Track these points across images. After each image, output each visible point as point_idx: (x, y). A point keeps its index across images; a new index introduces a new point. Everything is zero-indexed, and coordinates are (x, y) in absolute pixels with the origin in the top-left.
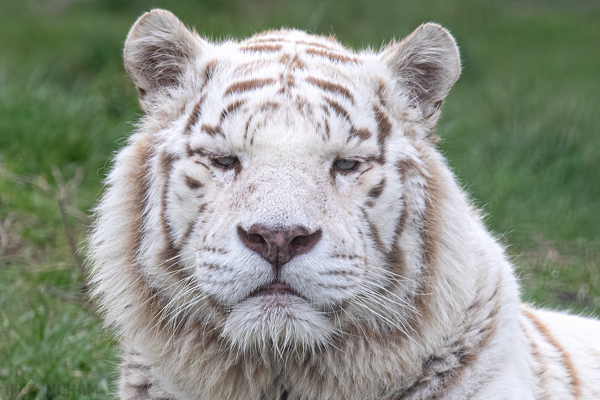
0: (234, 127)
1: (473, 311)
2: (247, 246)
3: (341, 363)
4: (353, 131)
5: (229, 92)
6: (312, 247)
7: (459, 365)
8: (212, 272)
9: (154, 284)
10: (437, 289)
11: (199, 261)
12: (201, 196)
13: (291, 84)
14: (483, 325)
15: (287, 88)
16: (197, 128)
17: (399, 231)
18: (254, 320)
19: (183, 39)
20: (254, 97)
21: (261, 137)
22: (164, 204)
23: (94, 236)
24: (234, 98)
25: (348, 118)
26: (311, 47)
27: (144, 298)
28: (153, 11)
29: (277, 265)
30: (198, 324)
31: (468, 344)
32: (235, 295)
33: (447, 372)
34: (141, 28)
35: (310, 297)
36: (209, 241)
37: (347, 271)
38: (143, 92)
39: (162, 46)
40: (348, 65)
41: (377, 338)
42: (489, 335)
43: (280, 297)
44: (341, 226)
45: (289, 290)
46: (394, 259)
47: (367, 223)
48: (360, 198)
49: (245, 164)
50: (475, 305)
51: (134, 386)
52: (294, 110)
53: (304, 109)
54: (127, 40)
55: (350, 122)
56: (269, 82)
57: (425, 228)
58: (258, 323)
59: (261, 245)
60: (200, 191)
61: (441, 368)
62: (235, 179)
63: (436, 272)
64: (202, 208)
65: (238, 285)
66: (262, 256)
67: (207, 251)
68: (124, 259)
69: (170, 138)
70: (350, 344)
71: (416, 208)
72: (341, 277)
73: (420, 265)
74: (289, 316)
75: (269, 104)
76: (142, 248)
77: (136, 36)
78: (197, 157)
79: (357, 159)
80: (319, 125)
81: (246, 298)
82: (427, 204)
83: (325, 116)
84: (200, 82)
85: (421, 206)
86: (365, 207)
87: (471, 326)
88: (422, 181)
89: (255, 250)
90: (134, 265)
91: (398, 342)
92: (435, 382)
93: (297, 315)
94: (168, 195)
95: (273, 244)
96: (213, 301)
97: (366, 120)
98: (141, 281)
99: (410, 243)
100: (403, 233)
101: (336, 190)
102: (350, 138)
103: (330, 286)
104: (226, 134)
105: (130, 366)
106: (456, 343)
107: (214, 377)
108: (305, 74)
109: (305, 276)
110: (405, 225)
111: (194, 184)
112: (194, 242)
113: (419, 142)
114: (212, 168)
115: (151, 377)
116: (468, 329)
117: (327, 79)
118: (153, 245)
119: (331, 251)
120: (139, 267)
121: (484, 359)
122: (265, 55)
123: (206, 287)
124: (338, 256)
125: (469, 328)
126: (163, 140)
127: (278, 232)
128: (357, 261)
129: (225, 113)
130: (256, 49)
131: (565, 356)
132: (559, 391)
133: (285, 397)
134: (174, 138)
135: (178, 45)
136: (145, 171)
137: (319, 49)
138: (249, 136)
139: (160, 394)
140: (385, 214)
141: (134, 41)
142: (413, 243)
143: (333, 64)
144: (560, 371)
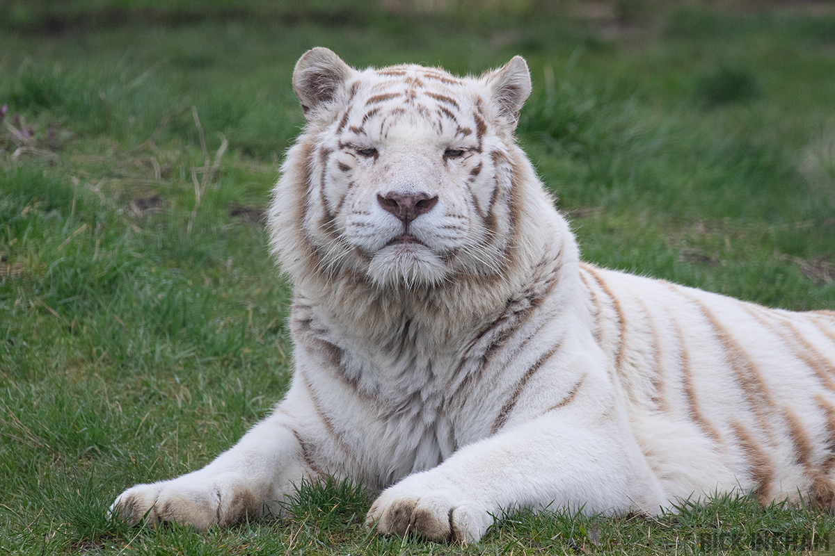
0: (373, 128)
1: (541, 267)
2: (384, 209)
3: (452, 298)
4: (459, 129)
5: (369, 102)
6: (431, 209)
7: (530, 306)
8: (359, 229)
9: (316, 243)
10: (521, 244)
11: (348, 222)
12: (350, 176)
13: (413, 97)
14: (549, 278)
15: (410, 99)
16: (346, 129)
17: (493, 202)
18: (390, 263)
19: (339, 68)
20: (386, 106)
21: (393, 132)
22: (323, 185)
23: (272, 210)
24: (372, 107)
25: (455, 120)
26: (428, 73)
27: (308, 253)
28: (314, 49)
29: (406, 221)
30: (348, 272)
31: (537, 291)
32: (376, 244)
33: (521, 311)
34: (305, 62)
35: (430, 245)
36: (357, 207)
37: (456, 226)
38: (306, 108)
39: (323, 73)
40: (455, 85)
41: (477, 281)
42: (553, 285)
43: (409, 245)
44: (452, 195)
45: (416, 240)
46: (490, 221)
47: (470, 194)
48: (465, 176)
49: (381, 152)
50: (544, 263)
51: (300, 321)
52: (416, 114)
53: (424, 112)
54: (295, 72)
55: (457, 123)
56: (397, 95)
57: (512, 200)
58: (393, 264)
59: (394, 208)
60: (349, 173)
61: (517, 308)
62: (374, 163)
63: (520, 232)
64: (351, 185)
65: (378, 237)
66: (396, 216)
67: (355, 214)
68: (294, 225)
70: (458, 284)
71: (505, 185)
72: (452, 230)
73: (508, 227)
74: (415, 259)
75: (398, 110)
76: (307, 217)
77: (302, 68)
78: (346, 149)
79: (462, 149)
80: (434, 124)
81: (383, 247)
82: (513, 183)
83: (439, 118)
84: (348, 97)
85: (509, 185)
86: (468, 182)
87: (539, 278)
88: (509, 167)
89: (390, 211)
90: (301, 230)
91: (492, 284)
92: (513, 319)
93: (421, 258)
94: (326, 177)
95: (403, 206)
96: (359, 251)
97: (468, 122)
98: (306, 241)
99: (501, 211)
100: (495, 203)
101: (448, 170)
102: (457, 133)
103: (445, 237)
104: (367, 132)
105: (297, 307)
106: (527, 291)
107: (361, 310)
108: (424, 90)
109: (427, 229)
110: (498, 198)
111: (344, 168)
112: (344, 210)
113: (506, 140)
114: (357, 155)
115: (312, 314)
116: (536, 281)
117: (439, 93)
118: (315, 215)
119: (445, 212)
120: (305, 230)
121: (549, 303)
122: (394, 78)
123: (354, 241)
124: (450, 215)
125: (538, 279)
126: (322, 139)
127: (406, 197)
128: (463, 220)
129: (367, 117)
130: (388, 74)
131: (616, 302)
132: (610, 328)
133: (407, 325)
134: (329, 138)
135: (336, 71)
136: (309, 161)
137: (432, 74)
138: (384, 132)
139: (318, 327)
140: (483, 188)
141: (300, 71)
142: (503, 211)
143: (444, 85)
144: (611, 313)
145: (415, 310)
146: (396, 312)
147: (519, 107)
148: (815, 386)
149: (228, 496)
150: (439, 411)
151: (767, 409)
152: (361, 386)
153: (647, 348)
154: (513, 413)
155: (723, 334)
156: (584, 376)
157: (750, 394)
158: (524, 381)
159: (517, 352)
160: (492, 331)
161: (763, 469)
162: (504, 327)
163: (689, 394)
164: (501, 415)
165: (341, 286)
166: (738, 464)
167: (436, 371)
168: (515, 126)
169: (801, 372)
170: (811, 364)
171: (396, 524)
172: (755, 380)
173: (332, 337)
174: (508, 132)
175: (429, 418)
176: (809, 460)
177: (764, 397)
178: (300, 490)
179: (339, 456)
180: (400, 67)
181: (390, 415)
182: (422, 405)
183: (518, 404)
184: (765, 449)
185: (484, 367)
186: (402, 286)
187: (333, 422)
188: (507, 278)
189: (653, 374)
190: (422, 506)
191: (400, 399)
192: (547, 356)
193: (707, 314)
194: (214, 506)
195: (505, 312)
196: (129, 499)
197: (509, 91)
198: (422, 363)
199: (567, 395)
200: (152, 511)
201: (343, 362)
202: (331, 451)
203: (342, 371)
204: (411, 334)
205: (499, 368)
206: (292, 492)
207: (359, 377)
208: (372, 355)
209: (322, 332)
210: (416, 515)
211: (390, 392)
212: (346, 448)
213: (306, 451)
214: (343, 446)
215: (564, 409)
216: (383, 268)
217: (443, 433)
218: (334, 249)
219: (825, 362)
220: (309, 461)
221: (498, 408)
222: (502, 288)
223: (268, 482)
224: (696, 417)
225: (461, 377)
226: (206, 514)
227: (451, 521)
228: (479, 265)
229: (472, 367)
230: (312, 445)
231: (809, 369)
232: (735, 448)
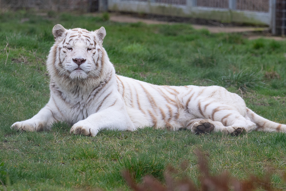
2: (74, 62)
3: (88, 82)
4: (90, 44)
5: (70, 37)
6: (84, 62)
7: (105, 83)
8: (68, 66)
9: (57, 69)
10: (104, 70)
11: (66, 64)
13: (80, 36)
14: (109, 77)
16: (65, 43)
17: (98, 60)
18: (75, 74)
19: (63, 29)
20: (74, 38)
21: (76, 44)
22: (59, 56)
24: (71, 38)
25: (90, 42)
27: (56, 71)
28: (57, 24)
29: (79, 65)
30: (65, 75)
31: (107, 80)
32: (72, 70)
33: (103, 84)
34: (55, 27)
35: (84, 70)
36: (68, 61)
38: (55, 38)
39: (59, 30)
40: (89, 33)
41: (94, 78)
42: (110, 79)
43: (79, 70)
44: (89, 59)
45: (81, 69)
46: (97, 65)
47: (93, 59)
48: (92, 55)
49: (73, 49)
50: (108, 74)
51: (52, 85)
52: (81, 40)
53: (83, 40)
56: (76, 36)
57: (102, 60)
58: (76, 74)
59: (76, 62)
60: (66, 53)
62: (72, 51)
64: (66, 56)
65: (72, 68)
66: (77, 64)
68: (52, 65)
69: (60, 45)
70: (89, 79)
71: (100, 56)
72: (89, 67)
73: (101, 66)
75: (77, 39)
76: (55, 63)
78: (65, 48)
79: (91, 48)
80: (85, 43)
81: (74, 70)
82: (102, 56)
83: (86, 41)
84: (65, 36)
85: (101, 56)
88: (101, 52)
91: (97, 79)
92: (101, 86)
93: (82, 73)
94: (60, 54)
95: (78, 61)
96: (68, 71)
97: (92, 42)
98: (55, 68)
99: (99, 62)
101: (88, 53)
103: (87, 68)
104: (70, 44)
105: (52, 82)
106: (105, 80)
107: (67, 84)
108: (82, 35)
109: (83, 67)
111: (65, 52)
112: (64, 62)
113: (101, 46)
114: (67, 49)
116: (107, 78)
117: (86, 35)
118: (57, 62)
119: (88, 63)
120: (55, 66)
121: (109, 83)
122: (75, 31)
123: (67, 69)
126: (59, 45)
127: (79, 59)
128: (91, 65)
129: (70, 41)
130: (74, 31)
131: (122, 83)
132: (121, 88)
133: (77, 87)
134: (61, 45)
135: (62, 30)
136: (56, 50)
137: (84, 31)
138: (74, 44)
139: (57, 87)
140: (96, 57)
141: (54, 30)
142: (100, 62)
143: (87, 33)
144: (121, 85)
145: (79, 84)
146: (75, 84)
147: (103, 38)
148: (166, 103)
149: (37, 125)
150: (84, 107)
151: (156, 107)
152: (66, 101)
153: (129, 93)
154: (101, 107)
155: (146, 90)
156: (117, 99)
157: (152, 104)
158: (104, 100)
159: (102, 94)
160: (97, 89)
161: (155, 121)
162: (99, 88)
163: (138, 104)
164: (98, 108)
165: (63, 79)
166: (149, 119)
167: (84, 98)
168: (102, 43)
169: (163, 99)
170: (165, 97)
171: (77, 132)
172: (153, 101)
173: (60, 89)
174: (101, 44)
175: (81, 108)
176: (165, 119)
177: (155, 105)
178: (53, 123)
179: (61, 116)
180: (76, 29)
181: (73, 107)
182: (80, 105)
183: (102, 105)
184: (155, 116)
185: (95, 97)
186: (77, 79)
187: (59, 108)
188: (100, 77)
189: (131, 99)
190: (83, 128)
191: (75, 104)
192: (109, 95)
193: (141, 86)
194: (34, 127)
195: (100, 85)
196: (16, 125)
197: (101, 35)
198: (80, 96)
199: (113, 103)
200: (21, 128)
201: (62, 95)
202: (59, 115)
203: (62, 97)
204: (78, 89)
205: (98, 97)
206: (52, 124)
207: (66, 99)
208: (69, 94)
209: (57, 88)
210: (82, 130)
211: (73, 102)
212: (62, 115)
213: (53, 115)
214: (62, 114)
215: (113, 107)
216: (73, 75)
217: (84, 111)
218: (62, 70)
219: (168, 97)
220: (54, 117)
221: (98, 106)
222: (99, 79)
223: (46, 122)
224: (140, 109)
225: (89, 99)
226: (33, 129)
227: (90, 131)
228: (94, 74)
229: (92, 97)
230: (55, 114)
231: (164, 99)
232: (149, 116)
